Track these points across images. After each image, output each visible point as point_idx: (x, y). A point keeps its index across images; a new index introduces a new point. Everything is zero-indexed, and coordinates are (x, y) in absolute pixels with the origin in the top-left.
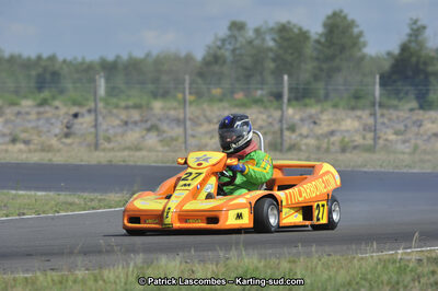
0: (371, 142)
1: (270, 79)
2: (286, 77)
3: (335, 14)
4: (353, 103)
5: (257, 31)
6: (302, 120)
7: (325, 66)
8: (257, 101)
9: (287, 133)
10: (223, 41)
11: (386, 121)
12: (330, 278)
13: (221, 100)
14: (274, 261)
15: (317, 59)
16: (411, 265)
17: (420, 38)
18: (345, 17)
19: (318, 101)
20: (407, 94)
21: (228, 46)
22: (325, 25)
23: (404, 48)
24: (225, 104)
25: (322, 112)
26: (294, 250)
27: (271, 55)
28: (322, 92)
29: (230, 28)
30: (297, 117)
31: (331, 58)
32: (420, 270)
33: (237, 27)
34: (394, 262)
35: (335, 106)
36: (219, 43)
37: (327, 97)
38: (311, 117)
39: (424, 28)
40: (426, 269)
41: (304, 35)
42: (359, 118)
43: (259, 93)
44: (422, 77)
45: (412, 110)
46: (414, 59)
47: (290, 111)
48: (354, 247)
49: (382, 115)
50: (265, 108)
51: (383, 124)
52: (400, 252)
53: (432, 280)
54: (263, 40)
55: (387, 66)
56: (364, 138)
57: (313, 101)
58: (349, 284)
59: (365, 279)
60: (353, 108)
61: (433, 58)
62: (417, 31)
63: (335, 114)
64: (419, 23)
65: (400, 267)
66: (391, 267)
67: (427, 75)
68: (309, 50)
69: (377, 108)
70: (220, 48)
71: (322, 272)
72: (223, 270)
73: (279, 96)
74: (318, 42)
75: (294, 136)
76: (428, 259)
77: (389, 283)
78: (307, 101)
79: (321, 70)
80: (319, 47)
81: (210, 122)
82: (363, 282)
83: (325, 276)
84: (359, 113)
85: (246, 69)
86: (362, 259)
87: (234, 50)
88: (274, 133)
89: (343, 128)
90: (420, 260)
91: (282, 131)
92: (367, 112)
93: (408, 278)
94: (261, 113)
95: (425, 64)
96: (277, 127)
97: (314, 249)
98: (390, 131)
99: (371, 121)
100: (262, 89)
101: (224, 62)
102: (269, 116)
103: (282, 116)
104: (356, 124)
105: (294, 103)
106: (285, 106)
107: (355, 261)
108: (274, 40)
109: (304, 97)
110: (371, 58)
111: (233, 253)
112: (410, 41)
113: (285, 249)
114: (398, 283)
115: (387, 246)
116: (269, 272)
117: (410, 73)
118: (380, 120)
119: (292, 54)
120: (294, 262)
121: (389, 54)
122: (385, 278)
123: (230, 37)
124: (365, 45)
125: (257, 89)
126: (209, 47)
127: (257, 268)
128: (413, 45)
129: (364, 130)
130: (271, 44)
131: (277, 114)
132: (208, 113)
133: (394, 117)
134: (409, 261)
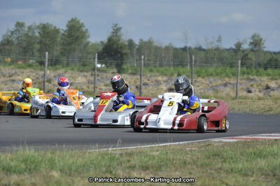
0: (92, 90)
1: (37, 54)
2: (47, 53)
3: (72, 20)
4: (82, 68)
5: (30, 28)
6: (55, 77)
7: (67, 48)
8: (30, 66)
9: (46, 84)
10: (12, 33)
11: (100, 78)
12: (73, 163)
13: (10, 65)
14: (42, 152)
15: (63, 44)
16: (117, 156)
17: (118, 34)
18: (78, 21)
19: (63, 67)
20: (111, 64)
21: (15, 35)
22: (67, 26)
23: (110, 40)
24: (12, 67)
25: (65, 72)
26: (53, 147)
27: (38, 40)
28: (65, 62)
29: (16, 26)
30: (52, 75)
31: (70, 44)
32: (121, 159)
33: (20, 25)
34: (107, 155)
35: (72, 69)
36: (9, 34)
37: (68, 65)
38: (59, 75)
39: (120, 28)
40: (125, 159)
41: (57, 31)
42: (85, 76)
43: (31, 61)
44: (119, 55)
45: (113, 73)
46: (115, 46)
47: (48, 72)
48: (85, 146)
49: (98, 75)
50: (34, 69)
51: (98, 80)
52: (110, 149)
53: (128, 165)
54: (34, 33)
55: (100, 48)
56: (88, 87)
57: (60, 66)
58: (84, 166)
59: (93, 164)
60: (82, 71)
61: (125, 45)
62: (117, 30)
63: (72, 74)
64: (118, 26)
65: (110, 158)
66: (106, 157)
67: (122, 55)
68: (59, 39)
69: (96, 71)
70: (10, 36)
71: (69, 159)
72: (14, 157)
73: (42, 63)
74: (63, 35)
75: (50, 85)
76: (126, 153)
77: (105, 166)
78: (57, 66)
79: (65, 50)
80: (64, 37)
81: (4, 76)
82: (91, 165)
83: (71, 161)
84: (85, 74)
85: (24, 48)
86: (90, 152)
87: (18, 38)
88: (39, 83)
89: (77, 81)
90: (121, 154)
91: (44, 82)
92: (90, 73)
93: (115, 164)
94: (32, 72)
95: (121, 48)
96: (41, 80)
97: (64, 147)
98: (102, 84)
99: (92, 78)
100: (32, 59)
101: (13, 44)
102: (37, 74)
103: (44, 74)
104: (84, 80)
105: (50, 67)
106: (46, 69)
107: (87, 153)
108: (39, 33)
109: (55, 64)
110: (93, 44)
111: (21, 148)
112: (113, 36)
113: (49, 147)
114: (110, 166)
115: (104, 146)
116: (40, 158)
117: (113, 53)
118: (97, 78)
119: (50, 40)
120: (53, 153)
121: (102, 42)
122: (103, 163)
123: (16, 30)
124: (88, 37)
125: (30, 59)
126: (4, 36)
127: (33, 156)
128: (115, 38)
129: (88, 83)
130: (37, 34)
131: (42, 73)
132: (4, 71)
133: (104, 76)
134: (116, 154)
